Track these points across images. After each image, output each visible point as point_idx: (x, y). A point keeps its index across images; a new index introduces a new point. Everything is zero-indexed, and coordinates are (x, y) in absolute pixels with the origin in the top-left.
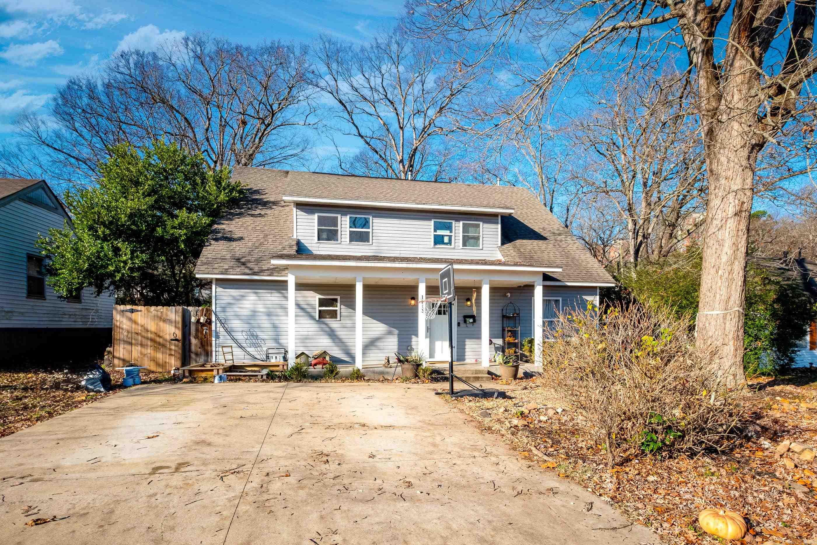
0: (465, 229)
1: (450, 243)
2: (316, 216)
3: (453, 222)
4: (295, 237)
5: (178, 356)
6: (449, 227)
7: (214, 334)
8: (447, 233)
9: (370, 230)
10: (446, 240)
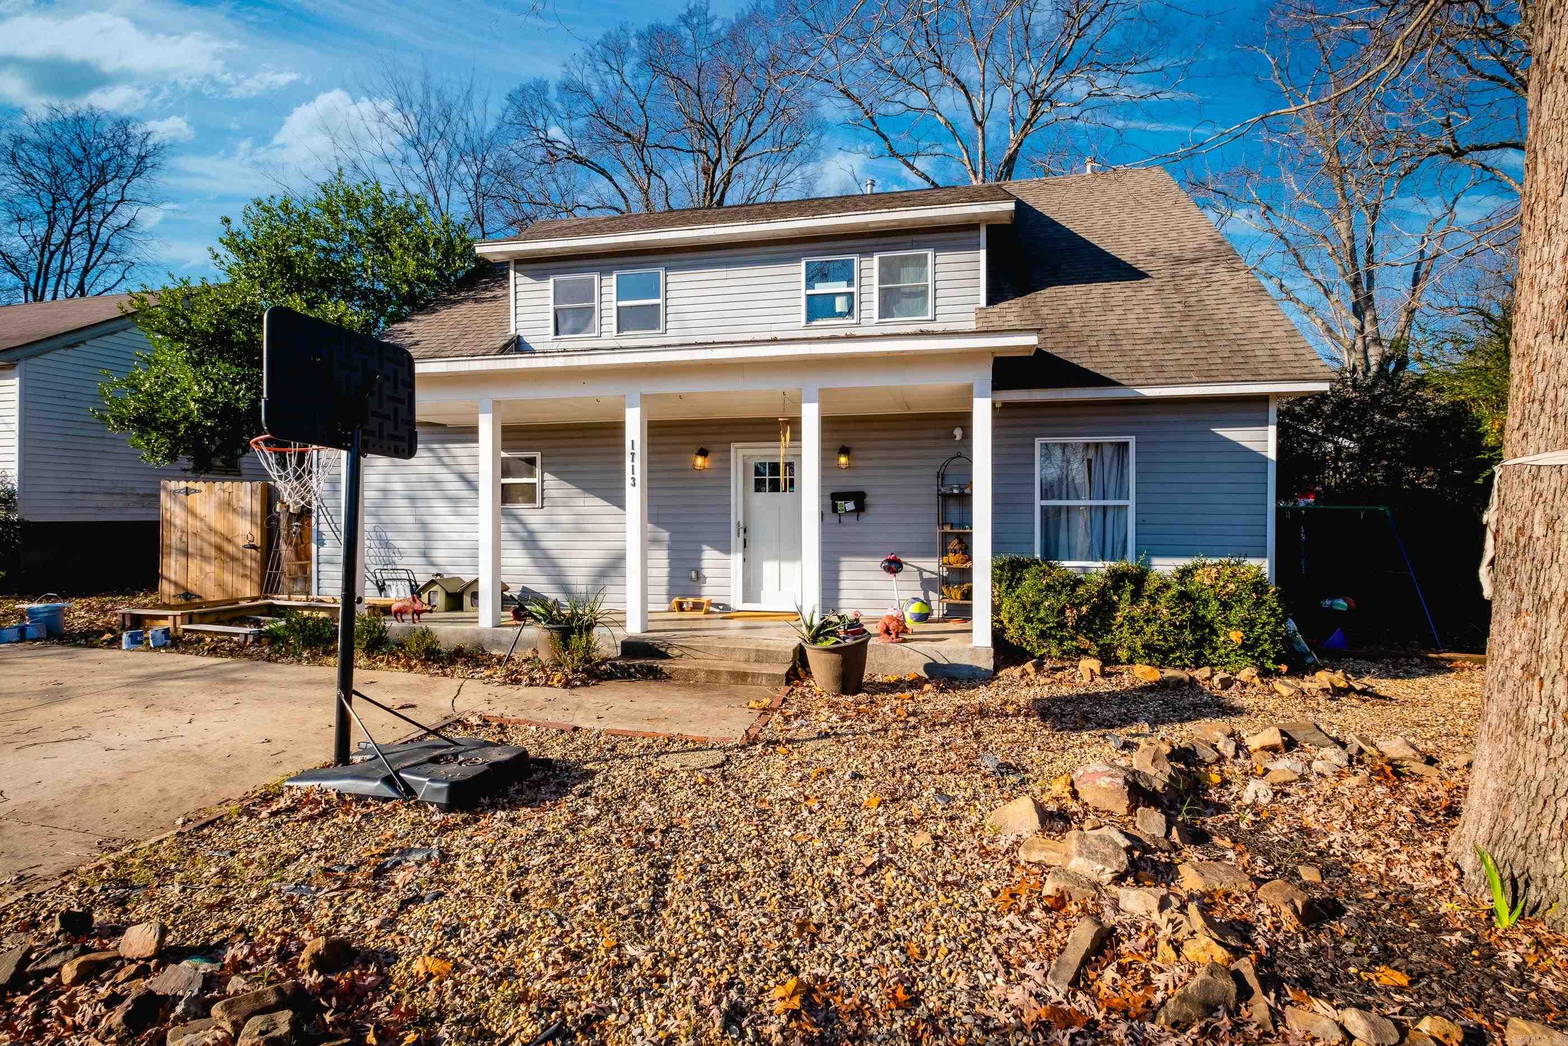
0: (888, 272)
1: (850, 312)
2: (550, 284)
3: (856, 258)
4: (512, 332)
5: (256, 577)
6: (846, 274)
7: (314, 535)
8: (841, 287)
9: (659, 301)
10: (840, 304)
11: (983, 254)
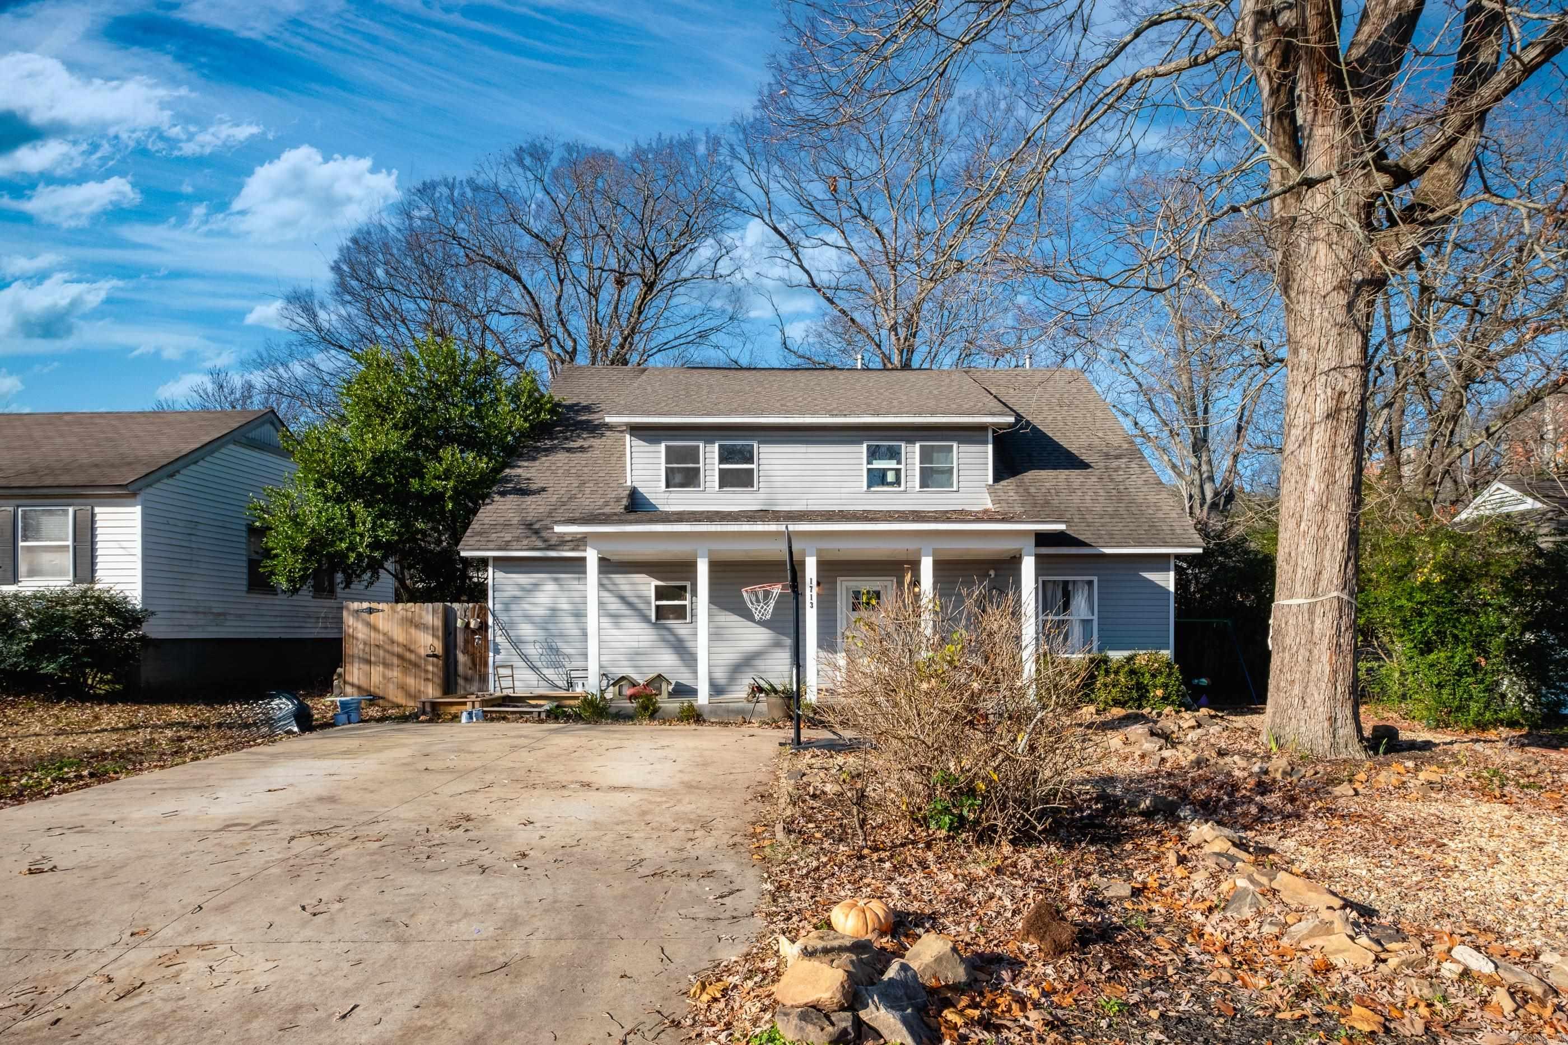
0: (926, 455)
1: (898, 482)
2: (662, 447)
3: (903, 445)
4: (629, 483)
5: (437, 680)
6: (894, 454)
7: (491, 646)
8: (892, 464)
9: (754, 466)
10: (891, 477)
11: (990, 447)
